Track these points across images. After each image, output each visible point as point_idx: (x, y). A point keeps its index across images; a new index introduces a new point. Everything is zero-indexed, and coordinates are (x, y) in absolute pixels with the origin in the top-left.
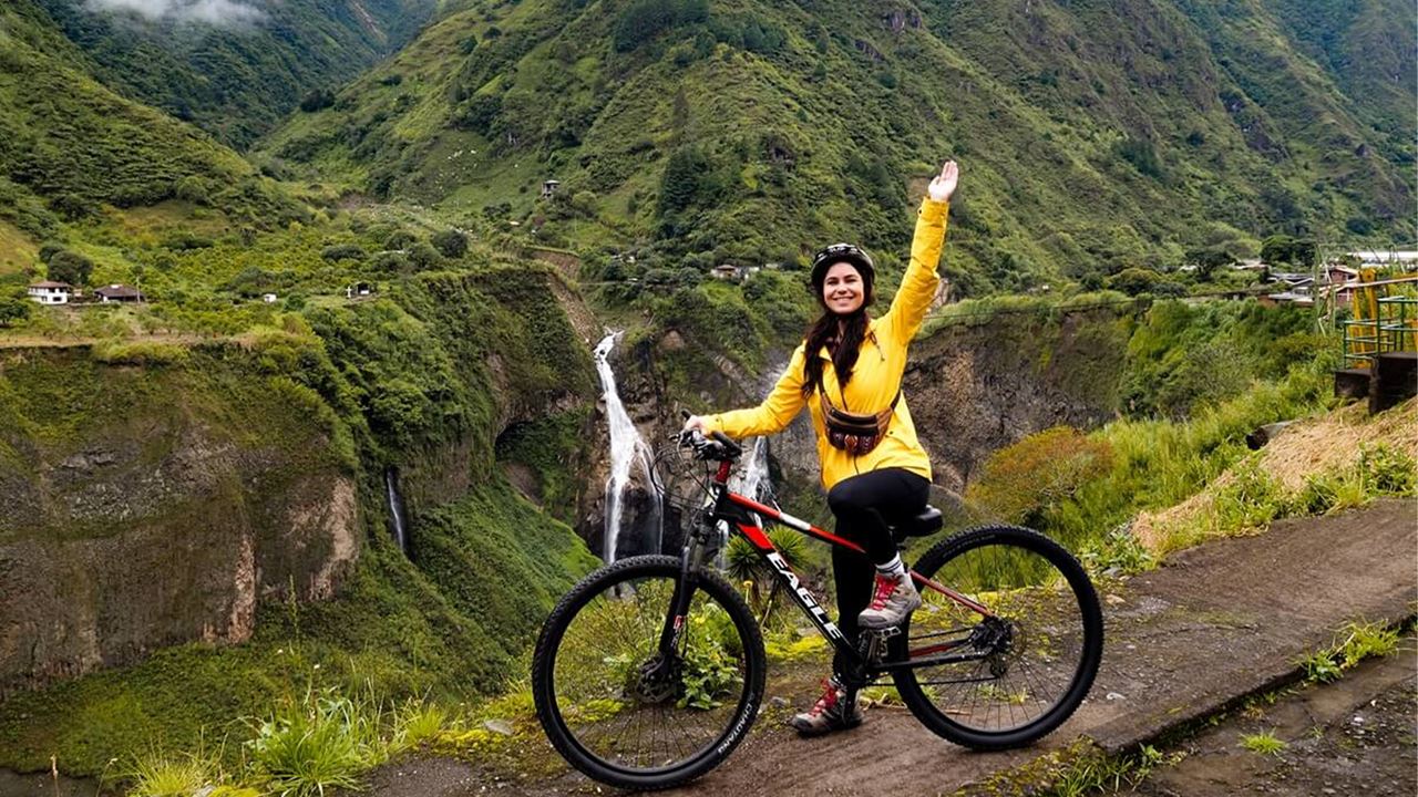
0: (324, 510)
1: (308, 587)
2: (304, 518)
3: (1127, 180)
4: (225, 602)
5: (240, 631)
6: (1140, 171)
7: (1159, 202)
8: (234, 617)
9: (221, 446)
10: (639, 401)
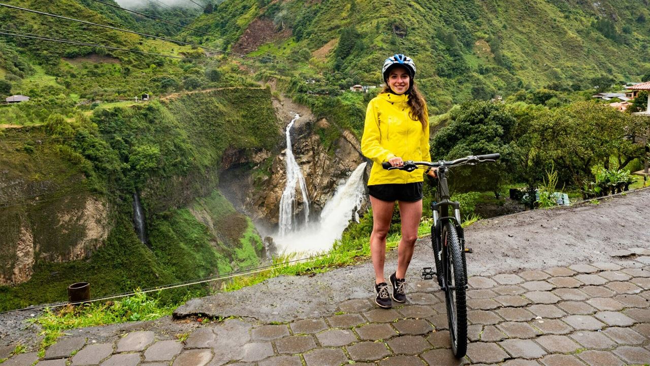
0: (80, 214)
1: (68, 254)
2: (67, 218)
3: (598, 41)
4: (10, 263)
5: (21, 277)
6: (605, 36)
7: (614, 52)
8: (16, 271)
9: (14, 181)
10: (303, 153)
